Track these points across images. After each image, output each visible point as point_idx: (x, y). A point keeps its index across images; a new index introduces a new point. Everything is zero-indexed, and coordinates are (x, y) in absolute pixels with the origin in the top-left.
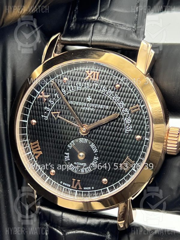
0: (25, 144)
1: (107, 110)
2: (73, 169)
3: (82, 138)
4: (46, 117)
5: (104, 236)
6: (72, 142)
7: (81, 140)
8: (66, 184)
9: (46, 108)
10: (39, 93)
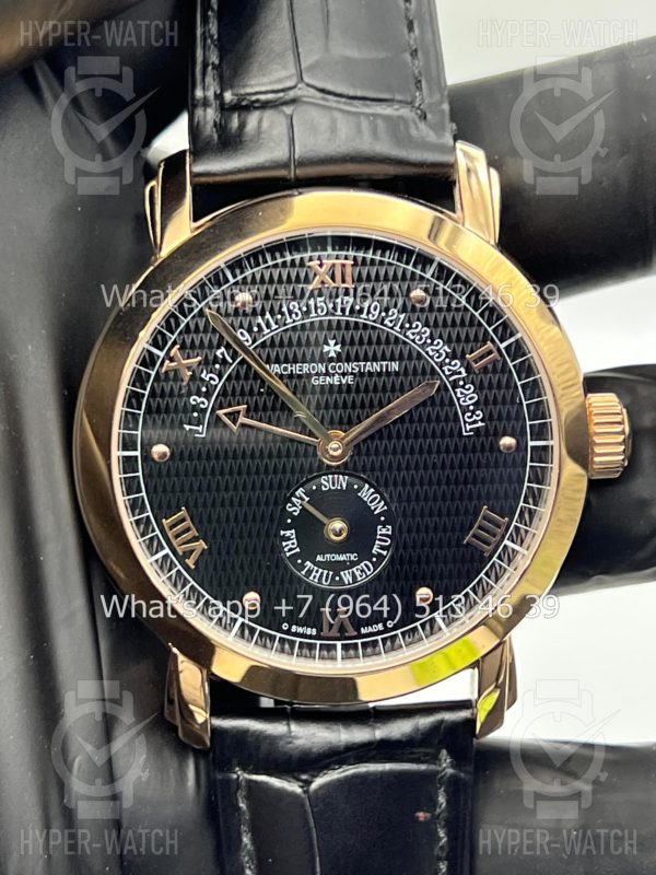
0: (142, 527)
1: (397, 374)
2: (314, 577)
3: (331, 476)
4: (200, 428)
5: (432, 767)
6: (297, 493)
7: (327, 483)
8: (300, 630)
9: (194, 400)
10: (162, 354)
